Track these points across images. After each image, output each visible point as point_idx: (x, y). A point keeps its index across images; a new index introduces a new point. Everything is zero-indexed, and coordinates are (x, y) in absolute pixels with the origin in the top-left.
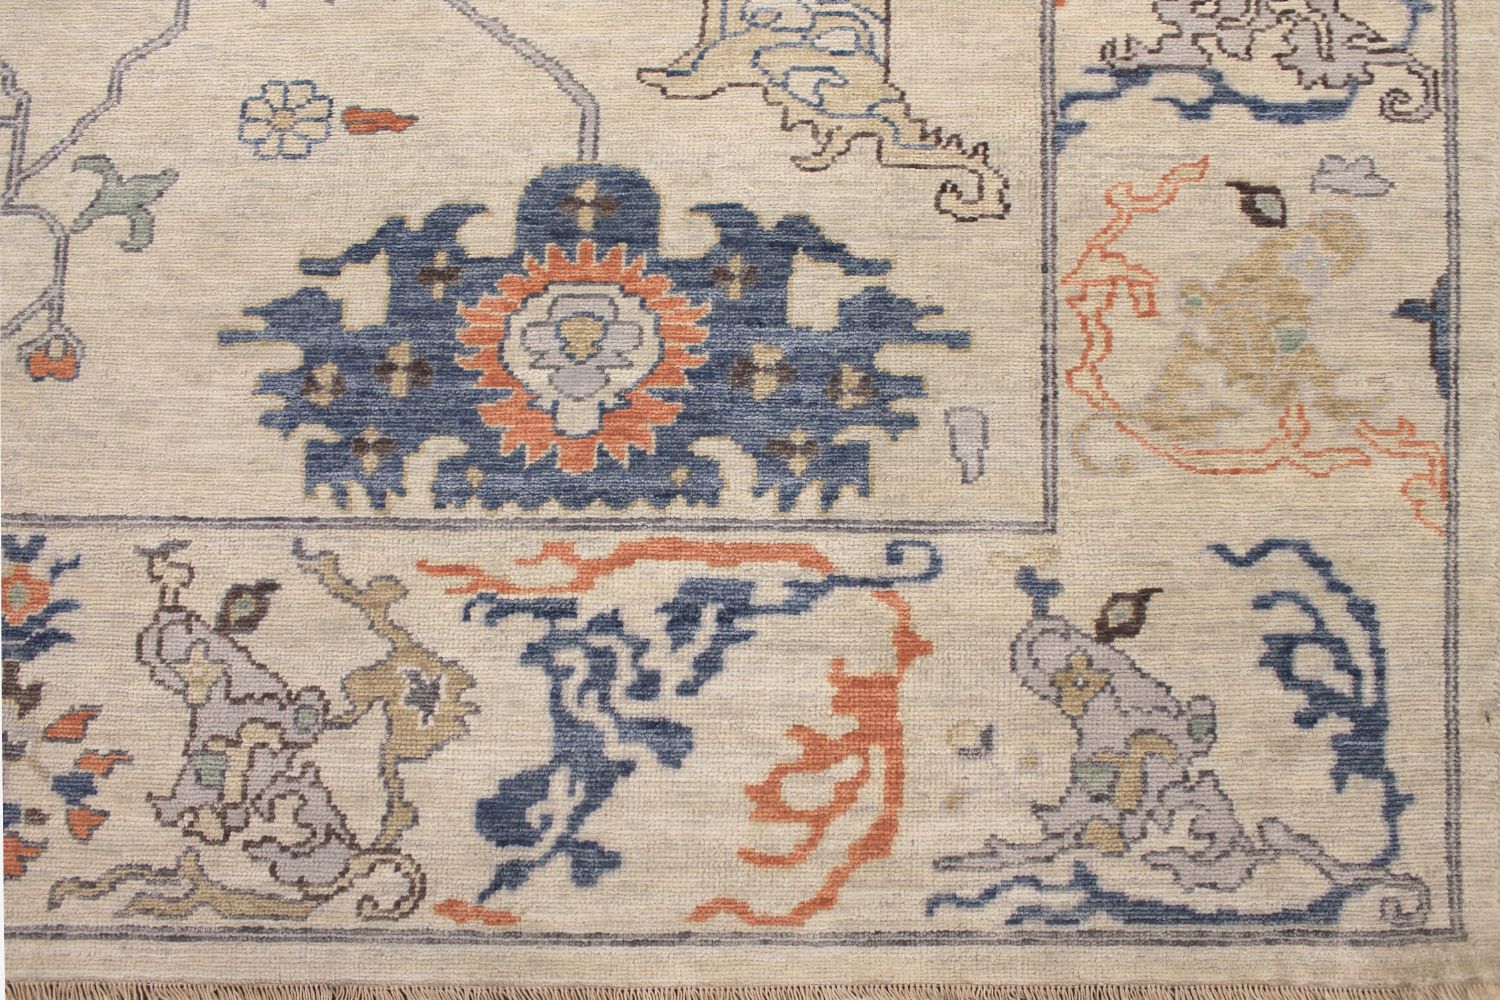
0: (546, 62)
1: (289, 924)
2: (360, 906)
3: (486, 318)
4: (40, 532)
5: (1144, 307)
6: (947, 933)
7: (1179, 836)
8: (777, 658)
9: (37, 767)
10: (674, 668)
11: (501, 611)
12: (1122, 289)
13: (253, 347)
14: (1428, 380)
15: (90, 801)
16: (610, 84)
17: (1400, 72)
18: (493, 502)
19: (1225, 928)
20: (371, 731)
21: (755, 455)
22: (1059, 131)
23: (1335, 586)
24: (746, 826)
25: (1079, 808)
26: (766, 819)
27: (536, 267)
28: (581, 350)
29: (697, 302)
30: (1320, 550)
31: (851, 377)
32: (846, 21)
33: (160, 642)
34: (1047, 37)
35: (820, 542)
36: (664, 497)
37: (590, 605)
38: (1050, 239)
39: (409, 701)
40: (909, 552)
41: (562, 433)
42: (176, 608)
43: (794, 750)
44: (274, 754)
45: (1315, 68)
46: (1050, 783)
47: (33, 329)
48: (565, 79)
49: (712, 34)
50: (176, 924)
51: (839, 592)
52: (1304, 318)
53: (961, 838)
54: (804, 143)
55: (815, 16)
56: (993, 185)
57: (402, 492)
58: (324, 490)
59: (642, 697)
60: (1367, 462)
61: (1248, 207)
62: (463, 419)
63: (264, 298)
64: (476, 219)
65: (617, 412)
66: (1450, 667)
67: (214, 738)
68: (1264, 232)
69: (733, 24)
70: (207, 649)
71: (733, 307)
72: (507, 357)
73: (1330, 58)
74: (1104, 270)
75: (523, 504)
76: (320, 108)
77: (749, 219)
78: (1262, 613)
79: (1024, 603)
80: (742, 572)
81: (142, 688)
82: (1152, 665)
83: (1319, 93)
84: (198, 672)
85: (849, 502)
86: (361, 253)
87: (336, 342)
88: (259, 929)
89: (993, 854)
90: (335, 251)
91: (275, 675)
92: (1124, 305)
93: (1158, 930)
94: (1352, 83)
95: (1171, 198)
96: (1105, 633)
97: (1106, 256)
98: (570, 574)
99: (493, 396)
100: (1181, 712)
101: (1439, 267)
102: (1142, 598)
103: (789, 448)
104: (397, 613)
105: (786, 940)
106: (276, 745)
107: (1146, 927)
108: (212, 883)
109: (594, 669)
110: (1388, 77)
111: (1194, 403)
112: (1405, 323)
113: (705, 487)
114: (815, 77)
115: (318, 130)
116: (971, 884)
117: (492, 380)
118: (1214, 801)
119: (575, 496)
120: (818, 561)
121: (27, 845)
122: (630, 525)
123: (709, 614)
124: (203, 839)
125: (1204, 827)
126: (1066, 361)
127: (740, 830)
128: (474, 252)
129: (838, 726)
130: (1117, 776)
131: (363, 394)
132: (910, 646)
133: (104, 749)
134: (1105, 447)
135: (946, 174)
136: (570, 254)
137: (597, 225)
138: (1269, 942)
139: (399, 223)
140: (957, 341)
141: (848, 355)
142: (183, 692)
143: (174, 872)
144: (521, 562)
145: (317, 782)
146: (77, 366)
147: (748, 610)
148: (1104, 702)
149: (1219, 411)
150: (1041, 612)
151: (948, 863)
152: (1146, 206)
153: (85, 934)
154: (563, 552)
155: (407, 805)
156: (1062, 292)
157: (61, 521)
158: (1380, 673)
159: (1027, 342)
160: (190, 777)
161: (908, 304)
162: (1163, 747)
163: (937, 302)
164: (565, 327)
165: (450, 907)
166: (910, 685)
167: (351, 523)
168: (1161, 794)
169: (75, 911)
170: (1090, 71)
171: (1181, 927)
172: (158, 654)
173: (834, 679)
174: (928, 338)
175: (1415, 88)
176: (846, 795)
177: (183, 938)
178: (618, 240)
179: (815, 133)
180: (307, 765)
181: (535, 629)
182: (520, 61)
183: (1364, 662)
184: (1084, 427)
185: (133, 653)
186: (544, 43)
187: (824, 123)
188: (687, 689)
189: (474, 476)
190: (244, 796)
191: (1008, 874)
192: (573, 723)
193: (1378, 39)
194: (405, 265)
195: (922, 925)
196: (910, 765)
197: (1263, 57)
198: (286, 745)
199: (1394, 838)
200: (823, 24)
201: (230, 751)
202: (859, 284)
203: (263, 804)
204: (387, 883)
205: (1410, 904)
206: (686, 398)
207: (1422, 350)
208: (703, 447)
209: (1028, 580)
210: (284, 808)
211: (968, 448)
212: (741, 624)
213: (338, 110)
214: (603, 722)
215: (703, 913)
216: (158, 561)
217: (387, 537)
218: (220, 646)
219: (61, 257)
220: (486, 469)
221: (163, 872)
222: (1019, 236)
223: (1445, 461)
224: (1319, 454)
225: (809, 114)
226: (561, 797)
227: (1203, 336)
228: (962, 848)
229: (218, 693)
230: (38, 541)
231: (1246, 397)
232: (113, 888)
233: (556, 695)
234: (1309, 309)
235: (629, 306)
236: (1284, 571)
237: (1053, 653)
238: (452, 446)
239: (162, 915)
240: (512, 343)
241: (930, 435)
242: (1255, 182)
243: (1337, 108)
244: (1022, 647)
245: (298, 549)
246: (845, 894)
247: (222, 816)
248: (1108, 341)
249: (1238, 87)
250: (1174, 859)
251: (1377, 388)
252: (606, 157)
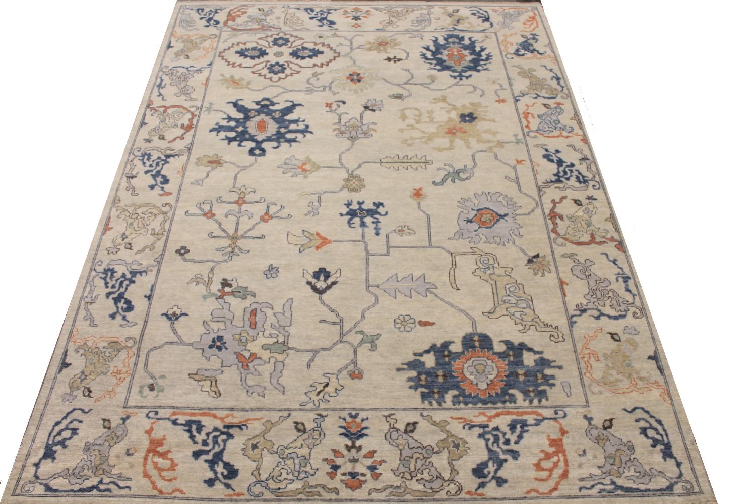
0: (462, 311)
1: (430, 498)
2: (447, 493)
3: (458, 365)
4: (358, 412)
5: (597, 359)
6: (585, 496)
7: (632, 472)
8: (535, 436)
9: (362, 463)
10: (513, 438)
11: (472, 427)
12: (591, 355)
13: (405, 372)
14: (658, 372)
15: (376, 471)
16: (477, 315)
17: (634, 308)
18: (466, 404)
19: (648, 493)
20: (445, 454)
21: (523, 393)
22: (571, 324)
23: (652, 417)
24: (535, 472)
25: (608, 467)
26: (539, 471)
27: (468, 354)
28: (481, 371)
29: (504, 361)
30: (646, 409)
31: (540, 376)
32: (524, 301)
33: (390, 436)
34: (564, 303)
35: (540, 411)
36: (504, 402)
37: (492, 425)
38: (575, 346)
39: (453, 447)
40: (559, 412)
41: (479, 389)
42: (394, 428)
43: (542, 455)
44: (422, 460)
45: (618, 308)
46: (601, 461)
47: (351, 367)
48: (467, 315)
49: (497, 305)
50: (401, 498)
51: (546, 421)
52: (630, 360)
53: (583, 474)
54: (521, 327)
55: (517, 300)
56: (561, 335)
57: (445, 402)
58: (426, 402)
59: (506, 445)
60: (651, 390)
61: (612, 337)
62: (456, 386)
63: (406, 361)
64: (452, 344)
65: (491, 384)
66: (681, 433)
67: (407, 457)
68: (617, 343)
69: (501, 303)
70: (402, 437)
71: (512, 362)
72: (464, 373)
73: (620, 306)
74: (587, 352)
75: (473, 404)
76: (412, 321)
77: (512, 344)
78: (637, 423)
79: (586, 422)
80: (524, 417)
81: (387, 446)
82: (617, 435)
83: (620, 313)
84: (401, 442)
85: (544, 401)
86: (428, 352)
87: (424, 371)
88: (422, 499)
89: (591, 477)
90: (421, 351)
91: (420, 442)
92: (592, 359)
93: (633, 494)
94: (626, 311)
95: (597, 337)
96: (605, 428)
97: (587, 349)
98: (486, 419)
99: (462, 381)
100: (625, 445)
101: (653, 349)
102: (611, 420)
103: (529, 391)
104: (447, 428)
105: (548, 498)
106: (422, 458)
107: (630, 493)
108: (409, 489)
109: (495, 439)
110: (632, 310)
111: (612, 379)
112: (650, 360)
113: (513, 399)
114: (520, 313)
115: (413, 326)
116: (588, 484)
117: (462, 378)
118: (638, 464)
119: (485, 402)
120: (540, 415)
121: (362, 481)
122: (498, 408)
123: (518, 426)
124: (406, 479)
125: (638, 470)
126: (584, 371)
127: (533, 474)
128: (453, 351)
129: (551, 450)
130: (615, 459)
131: (433, 381)
132: (563, 432)
133: (379, 460)
134: (596, 389)
135: (551, 333)
136: (475, 351)
137: (480, 345)
138: (659, 496)
139: (435, 345)
140: (560, 368)
141: (538, 371)
142: (398, 447)
143: (400, 487)
144: (474, 416)
145: (433, 466)
146: (362, 376)
147: (527, 426)
148: (608, 443)
149: (617, 380)
150: (590, 424)
151: (582, 480)
152: (592, 338)
153: (379, 501)
154: (484, 414)
155: (456, 470)
156: (580, 357)
157: (363, 410)
158: (667, 435)
159: (575, 367)
160: (401, 465)
161: (548, 360)
162: (623, 453)
163: (554, 359)
164: (476, 367)
165: (469, 493)
166: (565, 440)
167: (434, 409)
168: (626, 463)
169: (375, 495)
170: (575, 310)
171: (638, 493)
172: (390, 438)
173: (549, 440)
174: (554, 367)
175: (638, 311)
176: (556, 465)
177: (404, 502)
178: (484, 348)
179: (522, 325)
180: (430, 462)
181: (481, 431)
182: (456, 311)
183: (663, 433)
184: (590, 385)
185: (384, 438)
186: (461, 307)
187: (524, 323)
188: (516, 443)
189: (461, 398)
190: (415, 469)
191: (596, 482)
192: (492, 451)
193: (628, 302)
194: (438, 354)
195: (579, 494)
196: (569, 458)
197: (607, 306)
198: (424, 458)
199: (681, 472)
200: (519, 302)
201: (411, 459)
202: (537, 357)
203: (420, 471)
204: (452, 488)
205: (689, 487)
206: (505, 381)
207: (655, 366)
208: (511, 391)
209: (585, 417)
210: (426, 472)
211: (567, 390)
212: (526, 429)
213: (417, 321)
214: (499, 450)
215: (528, 492)
216: (388, 418)
217: (443, 412)
218: (405, 436)
219: (355, 352)
220: (463, 397)
221: (397, 487)
222: (568, 345)
223: (667, 389)
224: (640, 389)
225: (520, 321)
226: (491, 467)
227: (610, 365)
228: (584, 476)
229: (406, 447)
230: (357, 415)
231: (622, 377)
232: (384, 490)
233: (487, 445)
234: (630, 358)
235: (489, 362)
236: (639, 414)
237: (595, 433)
238: (455, 392)
239: (398, 496)
240: (465, 370)
241: (558, 388)
242: (613, 332)
243: (624, 316)
244: (588, 432)
245: (422, 415)
246: (560, 487)
247: (410, 474)
248: (591, 366)
249: (604, 312)
250: (632, 478)
251: (648, 375)
252: (479, 331)
